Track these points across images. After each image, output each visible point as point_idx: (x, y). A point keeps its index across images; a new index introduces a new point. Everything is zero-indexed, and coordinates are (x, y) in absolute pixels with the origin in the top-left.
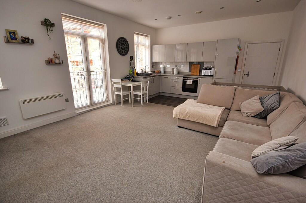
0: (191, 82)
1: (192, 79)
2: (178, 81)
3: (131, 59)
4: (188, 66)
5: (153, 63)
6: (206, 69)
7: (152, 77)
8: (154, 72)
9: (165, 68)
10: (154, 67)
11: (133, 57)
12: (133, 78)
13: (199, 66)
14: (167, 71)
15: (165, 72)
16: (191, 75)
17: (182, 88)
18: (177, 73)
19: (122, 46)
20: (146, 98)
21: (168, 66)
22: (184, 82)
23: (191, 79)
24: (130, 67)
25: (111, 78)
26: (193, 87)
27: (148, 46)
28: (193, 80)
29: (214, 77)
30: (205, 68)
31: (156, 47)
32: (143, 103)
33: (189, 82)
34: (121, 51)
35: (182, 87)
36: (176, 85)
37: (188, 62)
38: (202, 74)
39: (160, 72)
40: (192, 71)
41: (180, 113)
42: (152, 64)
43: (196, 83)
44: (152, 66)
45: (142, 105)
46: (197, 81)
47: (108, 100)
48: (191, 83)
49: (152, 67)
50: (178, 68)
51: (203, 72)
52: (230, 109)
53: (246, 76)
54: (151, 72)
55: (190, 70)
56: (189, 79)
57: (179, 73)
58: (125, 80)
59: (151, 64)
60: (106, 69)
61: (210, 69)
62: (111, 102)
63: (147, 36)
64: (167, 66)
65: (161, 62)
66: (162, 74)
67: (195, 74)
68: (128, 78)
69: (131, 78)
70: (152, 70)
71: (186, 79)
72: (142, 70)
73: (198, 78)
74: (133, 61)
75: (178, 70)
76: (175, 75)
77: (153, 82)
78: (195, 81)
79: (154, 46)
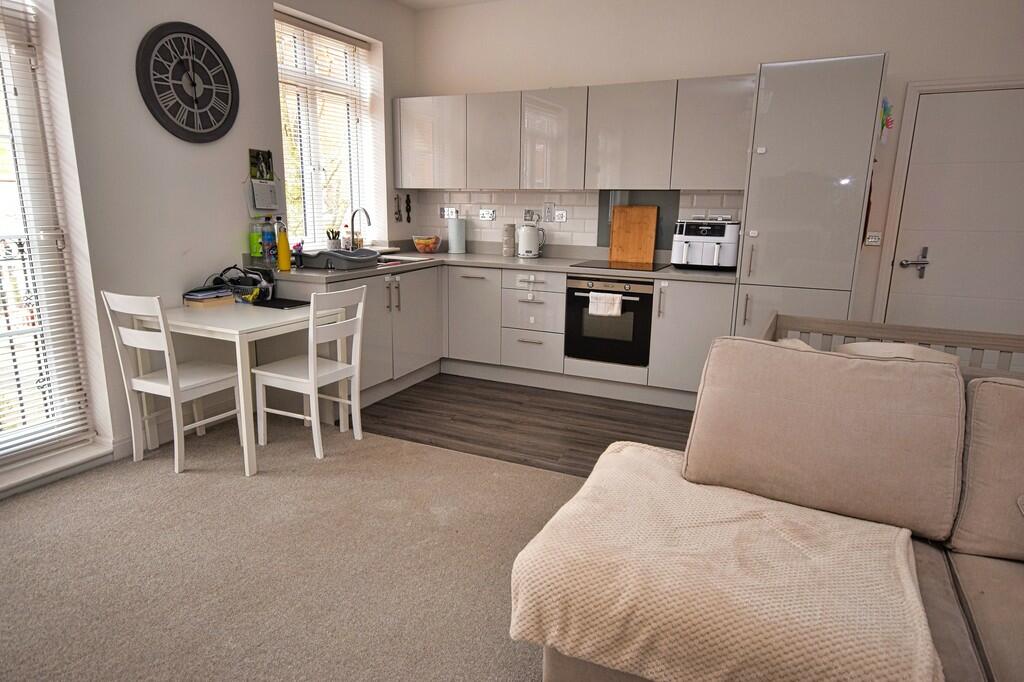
0: (613, 304)
1: (620, 287)
3: (253, 164)
4: (595, 212)
5: (404, 199)
7: (387, 278)
8: (408, 247)
9: (466, 226)
10: (409, 220)
11: (269, 154)
12: (264, 283)
13: (655, 211)
14: (478, 239)
15: (469, 248)
16: (610, 265)
18: (535, 252)
19: (185, 82)
20: (350, 406)
21: (485, 214)
22: (576, 304)
23: (610, 286)
24: (254, 214)
25: (99, 286)
26: (626, 333)
28: (624, 294)
29: (742, 274)
30: (689, 225)
31: (412, 106)
32: (325, 444)
33: (604, 305)
34: (175, 109)
35: (563, 330)
36: (532, 320)
37: (592, 192)
38: (675, 260)
39: (444, 248)
40: (615, 239)
41: (566, 607)
42: (397, 198)
43: (640, 309)
44: (398, 212)
45: (319, 453)
46: (647, 299)
47: (87, 431)
48: (615, 311)
49: (399, 219)
50: (542, 225)
51: (676, 246)
52: (949, 540)
53: (913, 271)
54: (391, 244)
55: (605, 236)
56: (597, 285)
57: (544, 251)
58: (214, 294)
59: (394, 204)
60: (66, 227)
61: (717, 230)
62: (107, 443)
63: (367, 46)
64: (482, 212)
65: (451, 192)
66: (452, 258)
67: (630, 259)
68: (232, 281)
69: (255, 283)
70: (398, 238)
71: (584, 285)
72: (334, 236)
73: (652, 284)
74: (269, 182)
75: (538, 235)
76: (521, 262)
77: (398, 306)
78: (637, 299)
79: (402, 100)
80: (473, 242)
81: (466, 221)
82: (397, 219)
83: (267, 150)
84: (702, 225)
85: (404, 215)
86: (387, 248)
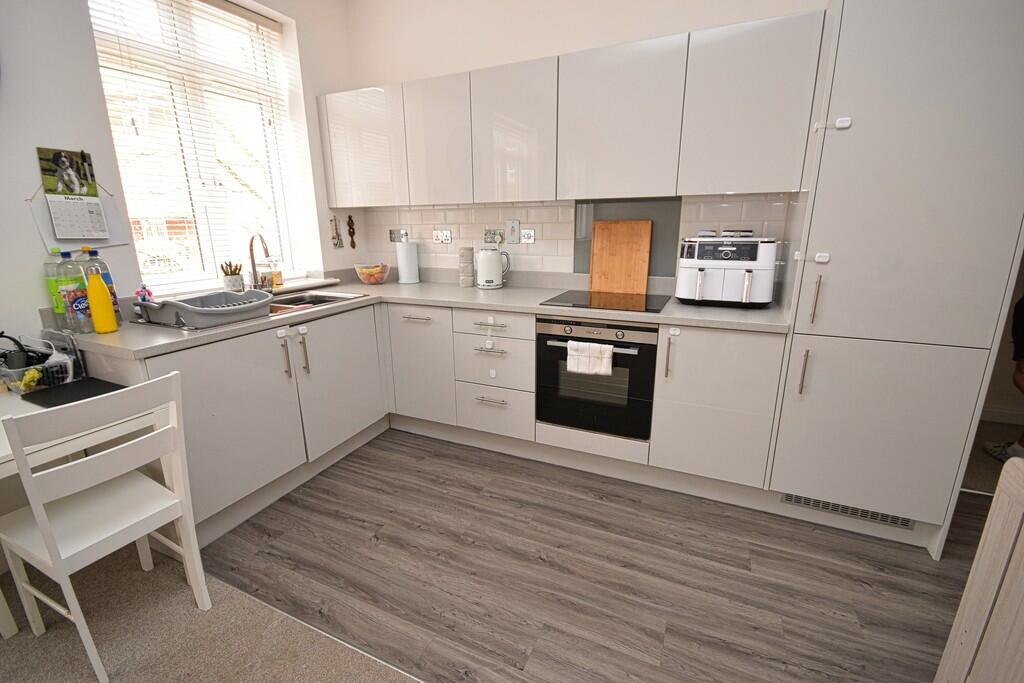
0: (601, 358)
1: (610, 334)
2: (504, 345)
3: (47, 171)
4: (569, 230)
5: (343, 218)
6: (711, 252)
7: (281, 332)
9: (418, 250)
10: (353, 245)
11: (83, 157)
12: (55, 358)
13: (647, 227)
14: (433, 265)
16: (590, 297)
17: (534, 395)
18: (498, 281)
21: (438, 236)
22: (550, 358)
23: (596, 333)
24: (54, 248)
26: (620, 396)
27: (292, 94)
28: (617, 344)
30: (703, 245)
33: (588, 359)
35: (533, 389)
36: (492, 373)
37: (566, 203)
38: (682, 292)
40: (597, 263)
42: (334, 220)
43: (638, 366)
44: (337, 237)
46: (649, 352)
48: (604, 368)
49: (339, 244)
50: (505, 247)
51: (682, 274)
54: (327, 275)
56: (578, 331)
57: (508, 280)
63: (276, 25)
64: (435, 233)
65: (400, 211)
67: (618, 289)
70: (336, 267)
71: (558, 330)
72: (232, 271)
73: (656, 331)
74: (87, 199)
75: (501, 259)
76: (480, 295)
77: (307, 368)
78: (634, 352)
79: (328, 96)
80: (427, 269)
81: (418, 246)
82: (336, 245)
83: (79, 151)
84: (721, 244)
85: (346, 239)
86: (322, 281)
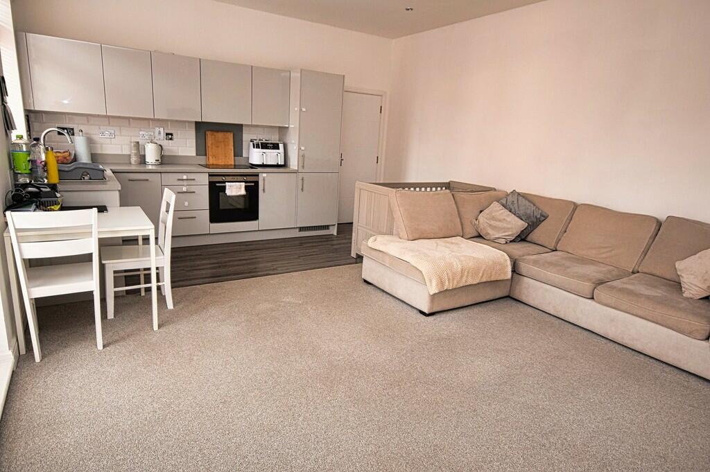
0: (240, 188)
1: (243, 178)
2: (192, 189)
4: (192, 134)
12: (58, 195)
13: (232, 135)
17: (209, 211)
18: (159, 161)
23: (237, 178)
28: (246, 182)
29: (299, 168)
33: (235, 189)
35: (208, 208)
36: (186, 204)
43: (253, 191)
61: (276, 147)
67: (221, 162)
71: (219, 179)
73: (258, 175)
75: (159, 149)
76: (150, 167)
78: (253, 184)
80: (95, 154)
84: (268, 143)
